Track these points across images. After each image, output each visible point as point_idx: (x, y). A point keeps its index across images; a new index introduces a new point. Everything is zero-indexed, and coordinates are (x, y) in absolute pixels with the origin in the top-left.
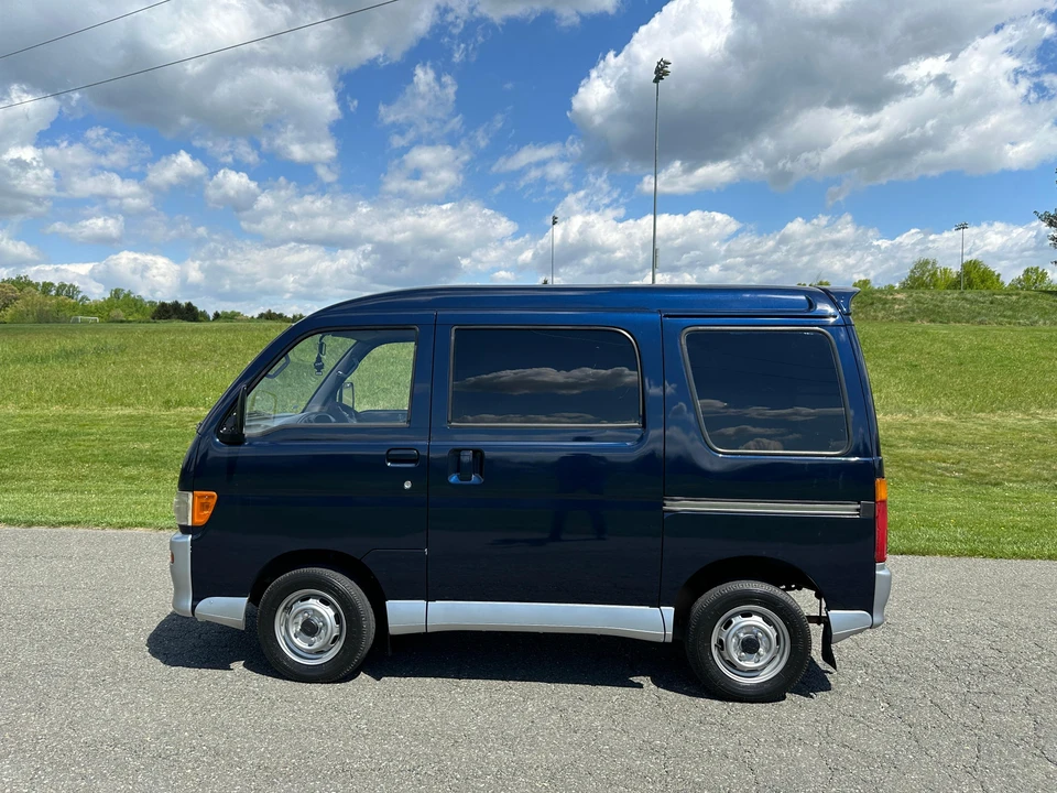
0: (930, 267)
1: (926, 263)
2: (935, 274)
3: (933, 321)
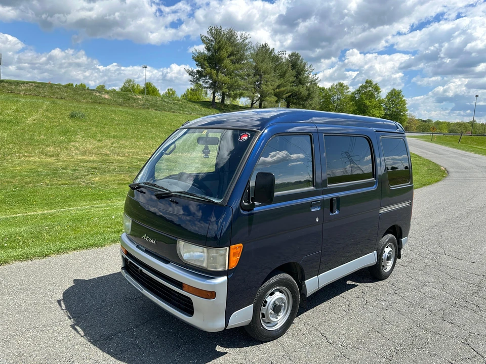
0: (132, 83)
1: (130, 81)
2: (133, 86)
3: (156, 110)
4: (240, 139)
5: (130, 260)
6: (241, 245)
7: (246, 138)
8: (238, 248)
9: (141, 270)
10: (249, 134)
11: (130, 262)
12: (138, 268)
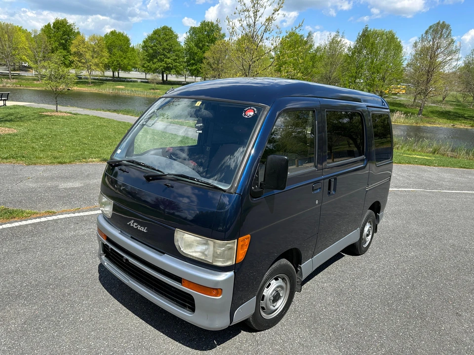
4: (245, 115)
5: (111, 246)
6: (249, 236)
7: (252, 113)
8: (246, 239)
9: (127, 260)
10: (255, 110)
11: (111, 249)
12: (123, 257)
